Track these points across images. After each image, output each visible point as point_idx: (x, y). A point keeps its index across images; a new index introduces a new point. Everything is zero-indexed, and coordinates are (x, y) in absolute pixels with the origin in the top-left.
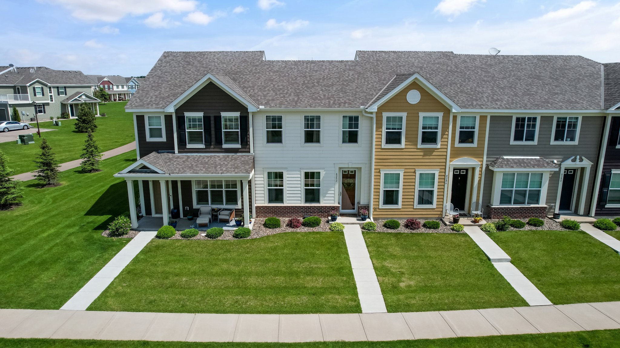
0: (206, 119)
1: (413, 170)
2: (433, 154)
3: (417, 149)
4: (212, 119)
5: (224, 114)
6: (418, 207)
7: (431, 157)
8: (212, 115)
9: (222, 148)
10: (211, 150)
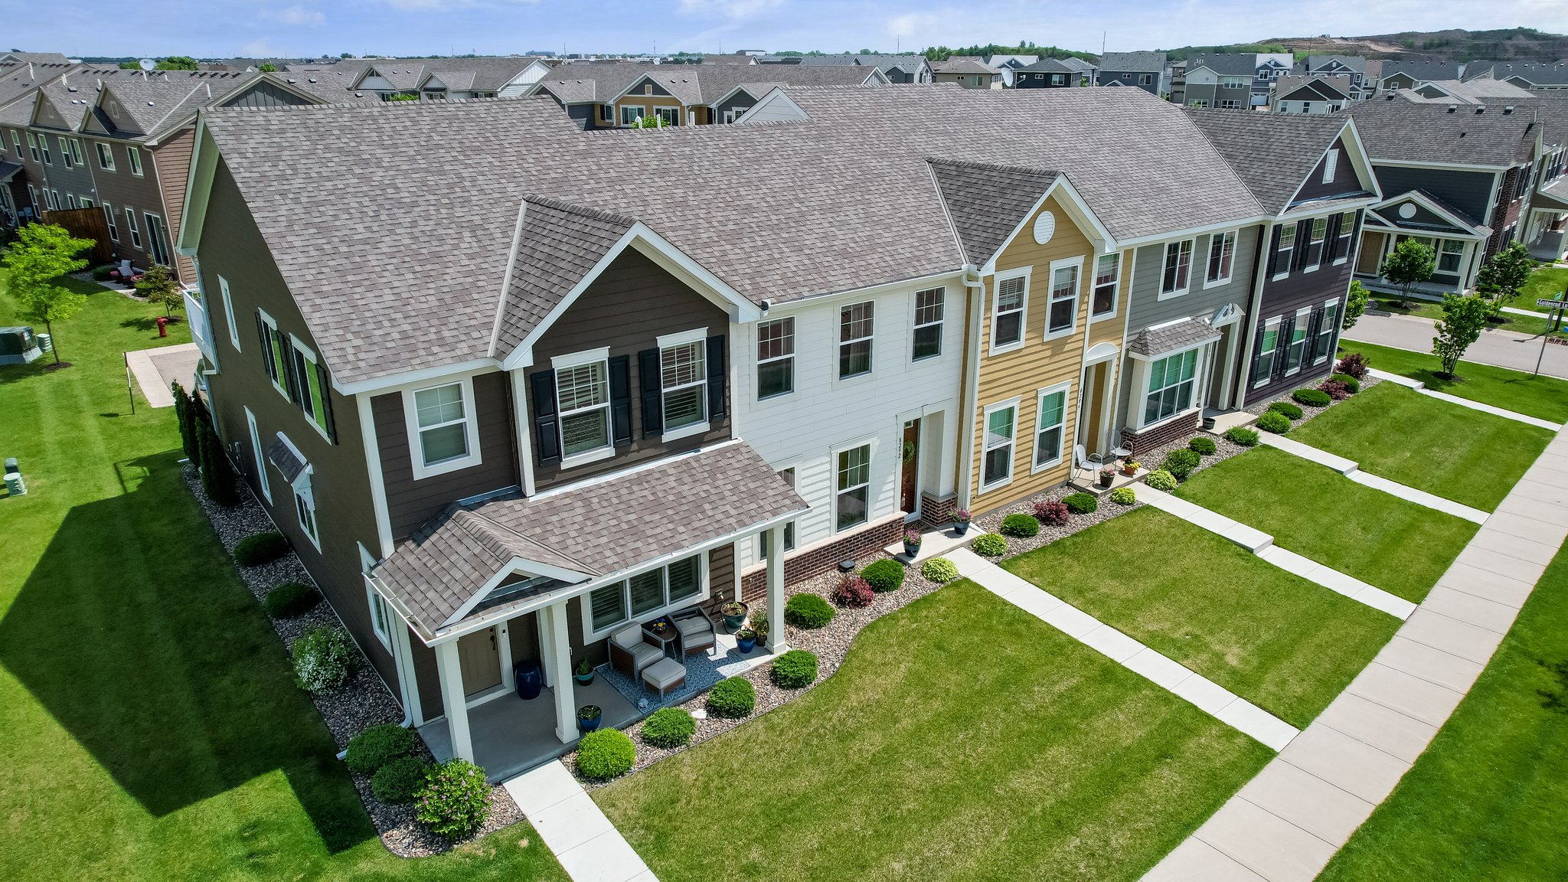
0: (618, 366)
1: (1033, 394)
2: (1065, 350)
3: (1043, 344)
4: (634, 362)
5: (665, 342)
6: (1037, 471)
7: (1063, 356)
8: (632, 352)
9: (660, 444)
10: (632, 456)
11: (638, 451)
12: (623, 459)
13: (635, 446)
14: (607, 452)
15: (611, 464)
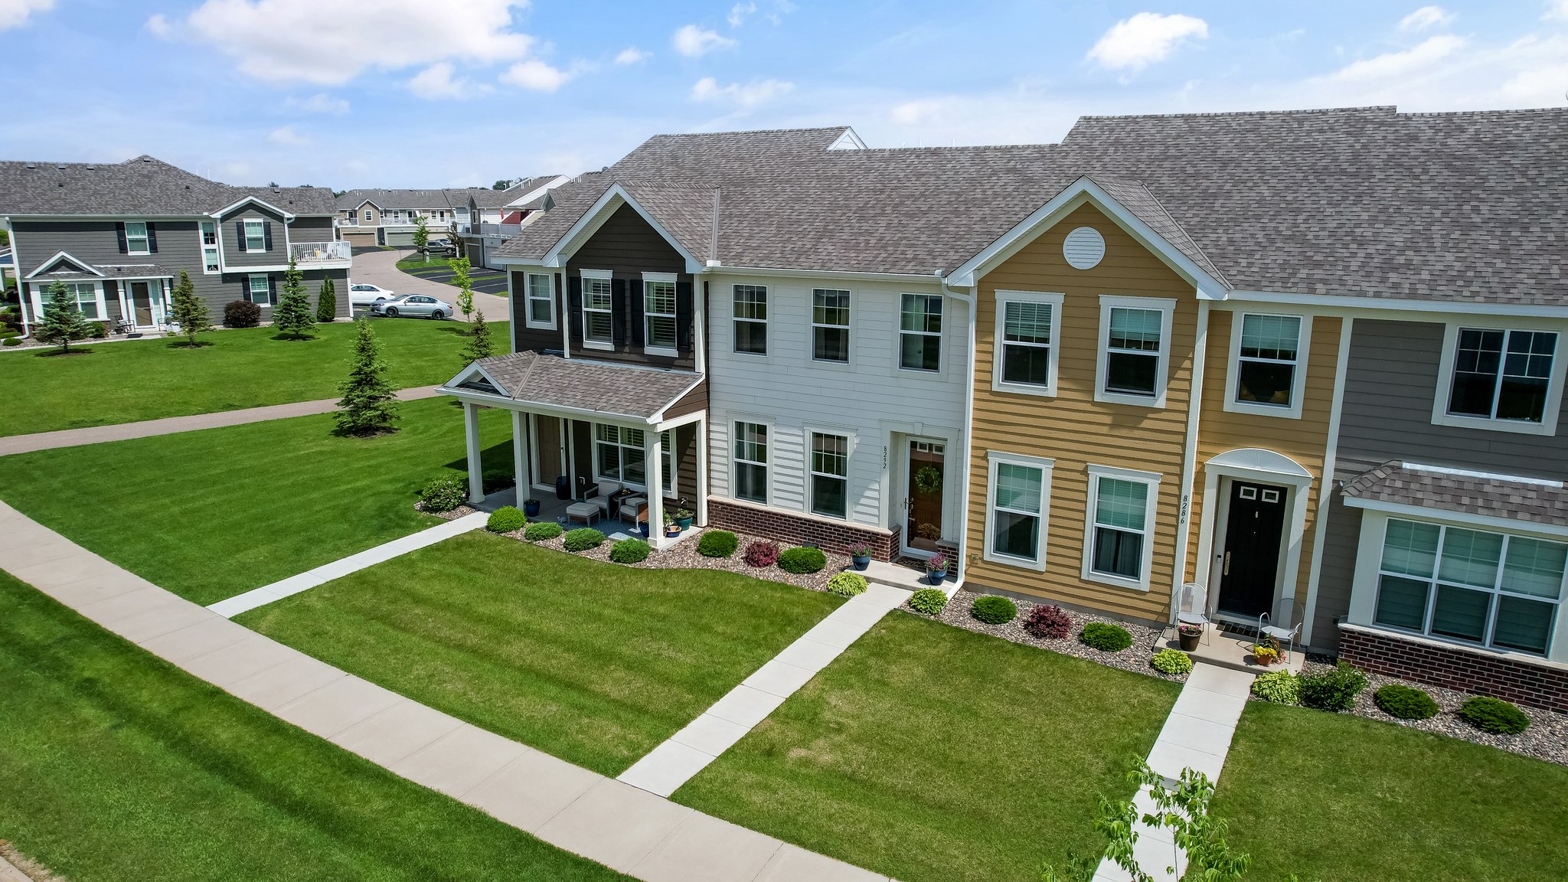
0: (617, 283)
1: (1080, 466)
2: (1143, 425)
3: (1094, 403)
4: (628, 286)
5: (648, 277)
6: (1091, 579)
7: (1137, 433)
8: (627, 279)
9: (642, 354)
10: (625, 356)
11: (630, 353)
12: (618, 356)
13: (627, 349)
14: (608, 346)
15: (612, 356)
